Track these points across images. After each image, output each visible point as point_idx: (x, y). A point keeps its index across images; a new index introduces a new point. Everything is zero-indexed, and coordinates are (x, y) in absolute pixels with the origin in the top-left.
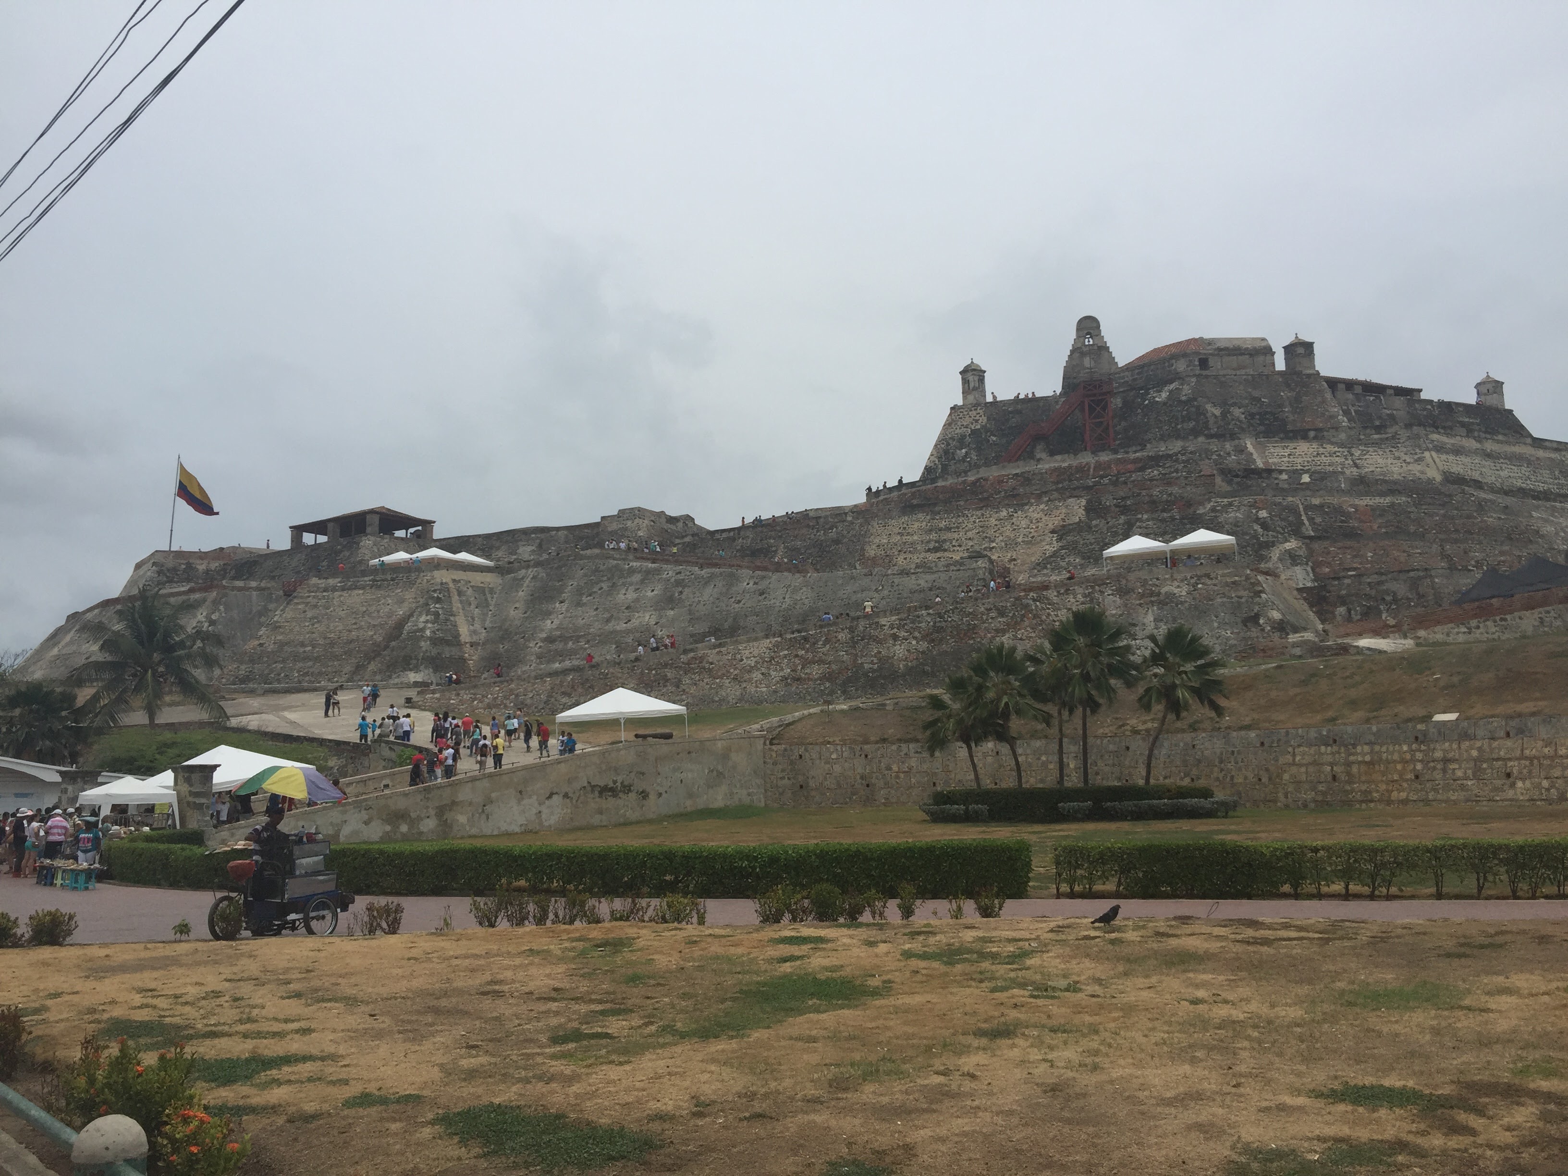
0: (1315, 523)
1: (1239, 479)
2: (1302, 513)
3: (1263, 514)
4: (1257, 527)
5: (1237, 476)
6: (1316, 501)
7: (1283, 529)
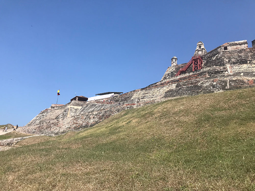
0: (231, 85)
1: (213, 75)
2: (228, 82)
3: (215, 83)
4: (211, 87)
5: (213, 74)
6: (234, 79)
7: (219, 87)
